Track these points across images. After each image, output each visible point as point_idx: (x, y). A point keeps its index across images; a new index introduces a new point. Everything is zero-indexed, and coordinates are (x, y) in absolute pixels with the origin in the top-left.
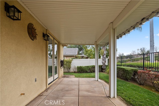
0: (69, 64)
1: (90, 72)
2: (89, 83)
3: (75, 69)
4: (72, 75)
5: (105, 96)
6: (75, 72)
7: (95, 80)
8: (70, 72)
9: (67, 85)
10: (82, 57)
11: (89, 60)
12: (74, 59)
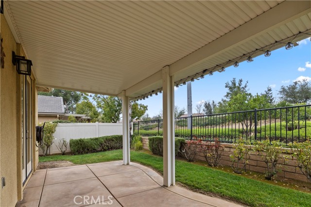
0: (49, 135)
1: (101, 151)
2: (115, 171)
3: (64, 147)
4: (63, 160)
5: (158, 186)
6: (64, 154)
7: (123, 165)
8: (49, 155)
9: (71, 183)
10: (78, 119)
11: (97, 126)
12: (60, 122)
